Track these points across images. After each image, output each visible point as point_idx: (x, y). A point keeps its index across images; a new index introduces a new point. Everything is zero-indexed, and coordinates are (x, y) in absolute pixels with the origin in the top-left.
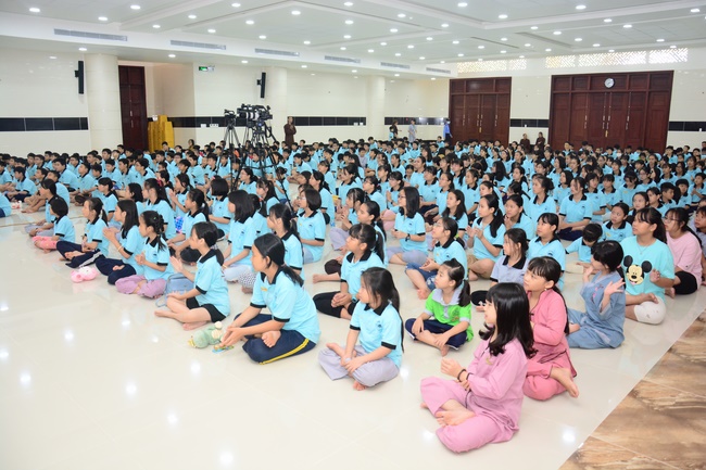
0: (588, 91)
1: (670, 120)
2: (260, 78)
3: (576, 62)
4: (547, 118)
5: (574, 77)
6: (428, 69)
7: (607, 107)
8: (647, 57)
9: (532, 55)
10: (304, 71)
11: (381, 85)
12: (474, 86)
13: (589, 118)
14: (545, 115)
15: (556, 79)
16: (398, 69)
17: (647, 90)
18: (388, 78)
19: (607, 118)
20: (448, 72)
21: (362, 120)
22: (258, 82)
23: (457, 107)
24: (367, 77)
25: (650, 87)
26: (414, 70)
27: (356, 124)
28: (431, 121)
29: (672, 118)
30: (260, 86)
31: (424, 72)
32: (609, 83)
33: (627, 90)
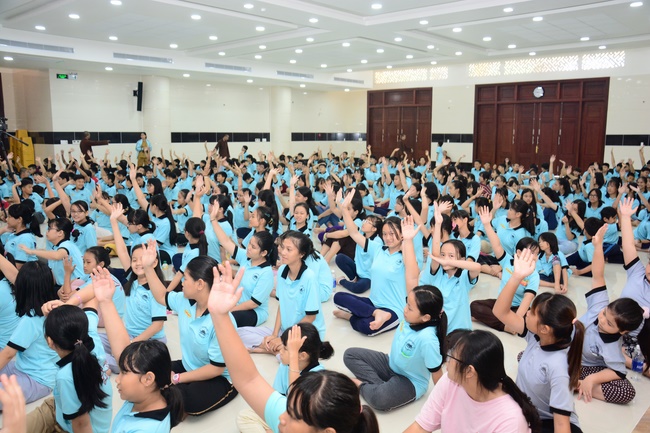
0: (515, 101)
1: (607, 133)
2: (136, 89)
3: (502, 70)
4: (472, 132)
5: (500, 87)
6: (336, 79)
7: (537, 120)
8: (580, 63)
9: (446, 60)
10: (186, 79)
11: (286, 97)
12: (396, 97)
13: (517, 133)
14: (470, 130)
15: (480, 89)
16: (303, 79)
17: (581, 100)
18: (295, 90)
19: (536, 132)
20: (362, 82)
21: (267, 136)
22: (135, 92)
23: (375, 121)
24: (271, 88)
25: (583, 97)
26: (319, 80)
27: (257, 140)
28: (349, 137)
29: (609, 132)
30: (136, 98)
31: (331, 82)
32: (539, 92)
33: (558, 100)
